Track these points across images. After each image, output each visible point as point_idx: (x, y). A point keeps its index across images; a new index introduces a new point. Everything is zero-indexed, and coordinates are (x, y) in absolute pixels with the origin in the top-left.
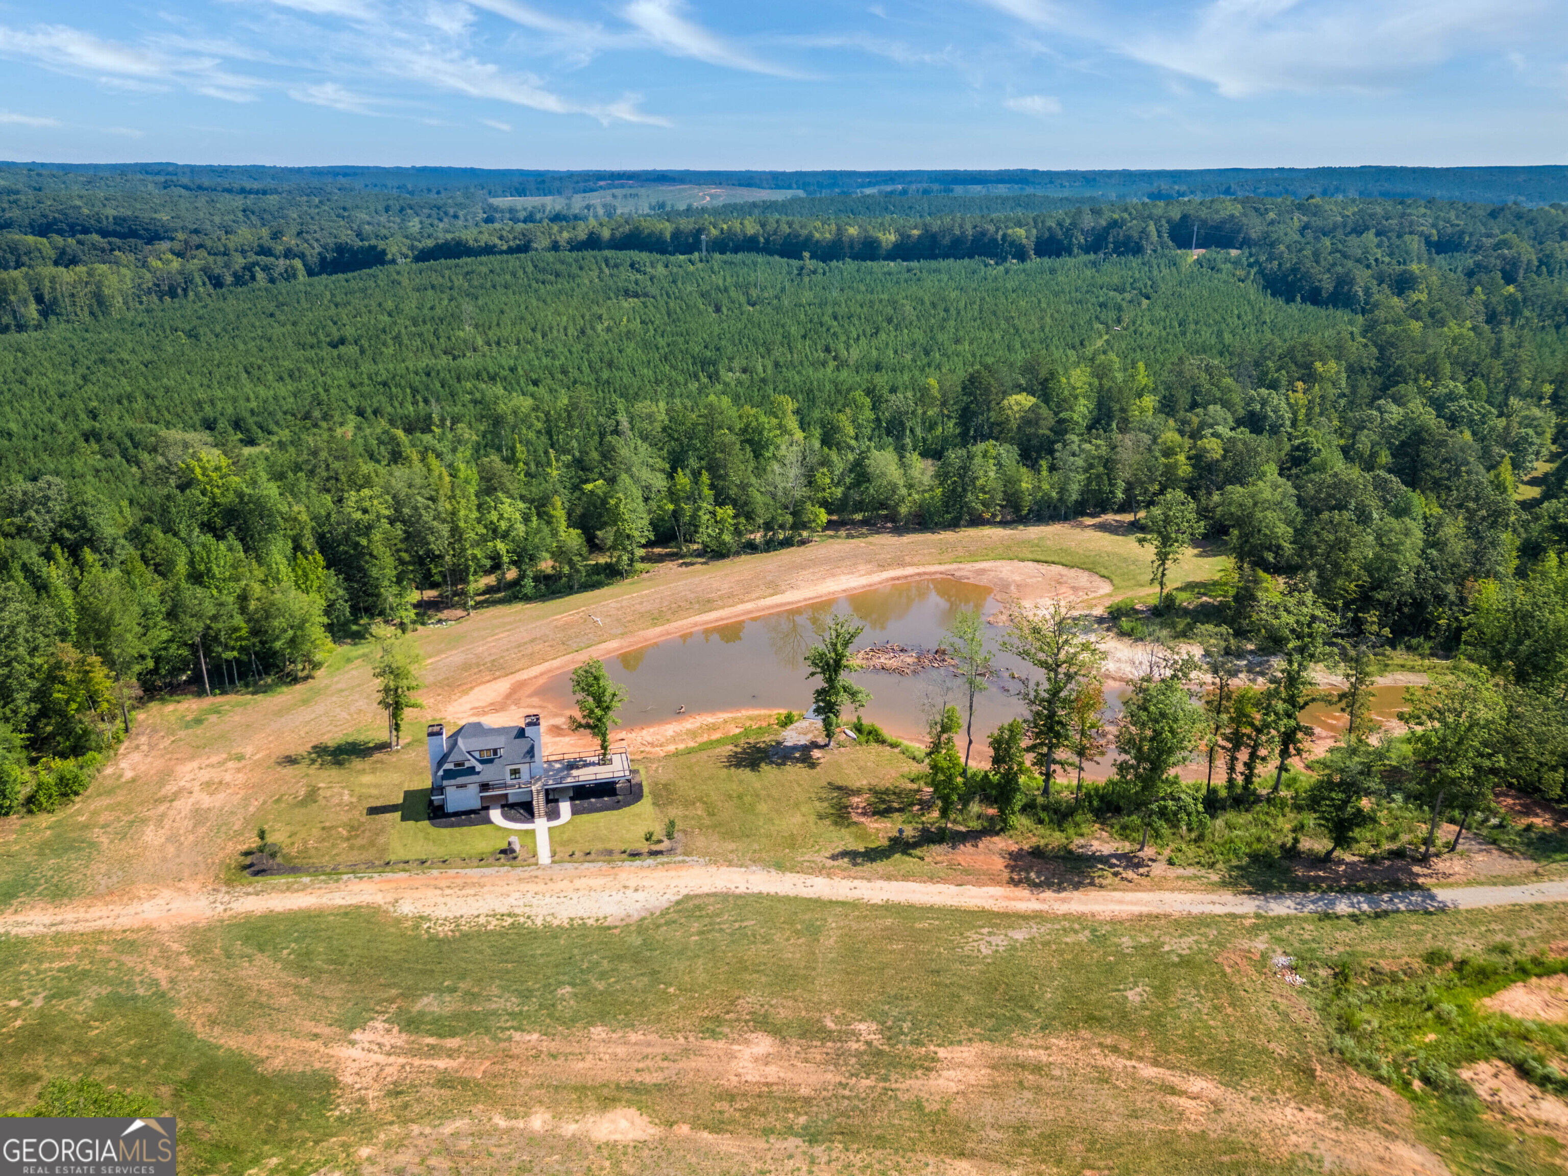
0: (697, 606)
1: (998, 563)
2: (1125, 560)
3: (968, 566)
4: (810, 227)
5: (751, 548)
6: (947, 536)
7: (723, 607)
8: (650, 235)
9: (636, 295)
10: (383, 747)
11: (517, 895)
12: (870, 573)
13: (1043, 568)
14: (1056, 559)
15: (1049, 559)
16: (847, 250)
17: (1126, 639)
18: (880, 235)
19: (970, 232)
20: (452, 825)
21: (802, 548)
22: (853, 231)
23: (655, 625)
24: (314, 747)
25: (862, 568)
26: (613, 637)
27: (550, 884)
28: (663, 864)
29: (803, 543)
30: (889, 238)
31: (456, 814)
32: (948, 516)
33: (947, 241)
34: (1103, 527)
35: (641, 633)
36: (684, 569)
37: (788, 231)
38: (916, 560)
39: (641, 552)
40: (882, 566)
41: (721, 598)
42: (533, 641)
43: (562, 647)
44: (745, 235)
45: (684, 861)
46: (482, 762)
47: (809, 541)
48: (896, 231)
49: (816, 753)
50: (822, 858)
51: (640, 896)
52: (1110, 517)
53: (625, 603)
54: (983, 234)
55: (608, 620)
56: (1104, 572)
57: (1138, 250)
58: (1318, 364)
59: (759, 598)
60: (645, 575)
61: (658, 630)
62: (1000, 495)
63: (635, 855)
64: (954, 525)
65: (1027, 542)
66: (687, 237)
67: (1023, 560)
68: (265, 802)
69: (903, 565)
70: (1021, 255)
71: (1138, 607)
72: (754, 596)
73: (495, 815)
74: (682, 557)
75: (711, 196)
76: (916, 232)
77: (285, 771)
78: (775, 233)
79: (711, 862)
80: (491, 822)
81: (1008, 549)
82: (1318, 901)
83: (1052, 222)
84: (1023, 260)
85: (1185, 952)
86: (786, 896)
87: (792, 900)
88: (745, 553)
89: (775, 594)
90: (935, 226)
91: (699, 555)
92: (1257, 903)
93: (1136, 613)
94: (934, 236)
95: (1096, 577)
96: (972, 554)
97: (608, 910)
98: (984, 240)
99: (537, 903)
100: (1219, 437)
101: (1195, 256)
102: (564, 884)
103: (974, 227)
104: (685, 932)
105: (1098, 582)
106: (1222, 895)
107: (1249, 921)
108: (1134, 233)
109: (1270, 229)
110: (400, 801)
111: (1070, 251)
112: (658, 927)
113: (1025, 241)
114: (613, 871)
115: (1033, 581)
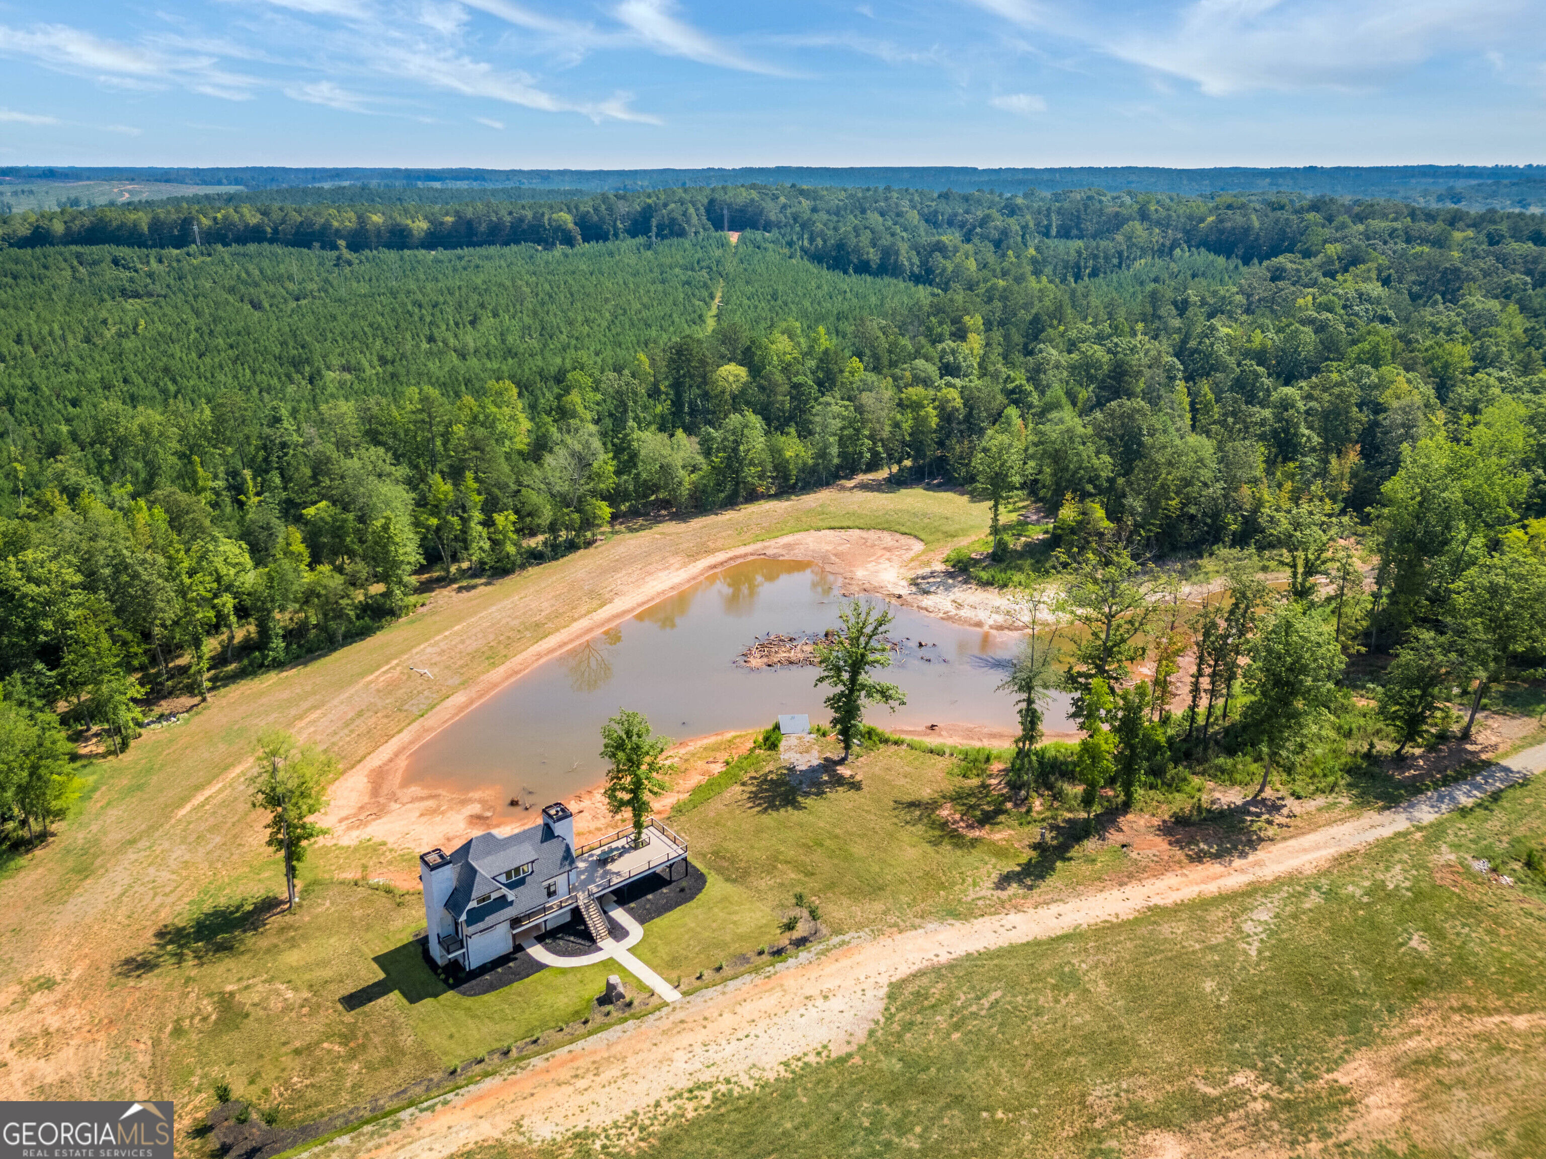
0: (528, 634)
1: (798, 536)
2: (915, 515)
3: (772, 543)
4: (325, 214)
5: (536, 557)
6: (729, 516)
7: (557, 630)
8: (120, 227)
9: (137, 295)
10: (269, 905)
11: (680, 1056)
12: (685, 565)
13: (843, 534)
14: (850, 524)
15: (845, 524)
16: (374, 240)
17: (990, 589)
18: (409, 222)
19: (508, 219)
20: (491, 987)
21: (592, 550)
22: (377, 218)
23: (494, 665)
24: (160, 934)
25: (675, 561)
26: (454, 690)
27: (710, 1025)
28: (824, 952)
29: (589, 544)
30: (420, 226)
31: (484, 969)
32: (722, 495)
33: (483, 228)
34: (864, 487)
35: (484, 677)
36: (465, 595)
37: (299, 219)
38: (719, 544)
39: (413, 580)
40: (693, 556)
41: (549, 618)
42: (360, 714)
43: (402, 715)
44: (247, 225)
45: (843, 943)
46: (511, 886)
47: (595, 541)
48: (426, 218)
49: (843, 770)
50: (986, 889)
51: (835, 1004)
52: (861, 478)
53: (443, 645)
54: (521, 220)
55: (436, 670)
56: (903, 529)
57: (682, 233)
58: (967, 318)
59: (589, 612)
60: (421, 610)
61: (501, 670)
62: (769, 467)
63: (778, 952)
64: (731, 503)
65: (809, 512)
66: (171, 228)
67: (819, 530)
68: (156, 1043)
69: (709, 552)
70: (569, 241)
71: (973, 555)
72: (583, 609)
73: (538, 952)
74: (454, 581)
75: (129, 192)
76: (449, 219)
77: (144, 983)
78: (283, 222)
79: (877, 934)
80: (541, 967)
81: (798, 519)
82: (1441, 799)
83: (586, 207)
84: (572, 246)
85: (1407, 884)
86: (1001, 949)
87: (1011, 951)
88: (531, 565)
89: (602, 606)
90: (469, 213)
91: (474, 576)
92: (1404, 816)
93: (976, 562)
94: (469, 223)
95: (898, 536)
96: (768, 530)
97: (818, 1036)
98: (525, 226)
99: (718, 1057)
100: (954, 386)
101: (734, 237)
102: (728, 1020)
103: (510, 213)
104: (937, 1031)
105: (904, 540)
106: (1371, 817)
107: (1418, 835)
108: (677, 215)
109: (789, 211)
110: (382, 975)
111: (616, 235)
112: (899, 1036)
113: (571, 226)
114: (773, 982)
115: (844, 548)
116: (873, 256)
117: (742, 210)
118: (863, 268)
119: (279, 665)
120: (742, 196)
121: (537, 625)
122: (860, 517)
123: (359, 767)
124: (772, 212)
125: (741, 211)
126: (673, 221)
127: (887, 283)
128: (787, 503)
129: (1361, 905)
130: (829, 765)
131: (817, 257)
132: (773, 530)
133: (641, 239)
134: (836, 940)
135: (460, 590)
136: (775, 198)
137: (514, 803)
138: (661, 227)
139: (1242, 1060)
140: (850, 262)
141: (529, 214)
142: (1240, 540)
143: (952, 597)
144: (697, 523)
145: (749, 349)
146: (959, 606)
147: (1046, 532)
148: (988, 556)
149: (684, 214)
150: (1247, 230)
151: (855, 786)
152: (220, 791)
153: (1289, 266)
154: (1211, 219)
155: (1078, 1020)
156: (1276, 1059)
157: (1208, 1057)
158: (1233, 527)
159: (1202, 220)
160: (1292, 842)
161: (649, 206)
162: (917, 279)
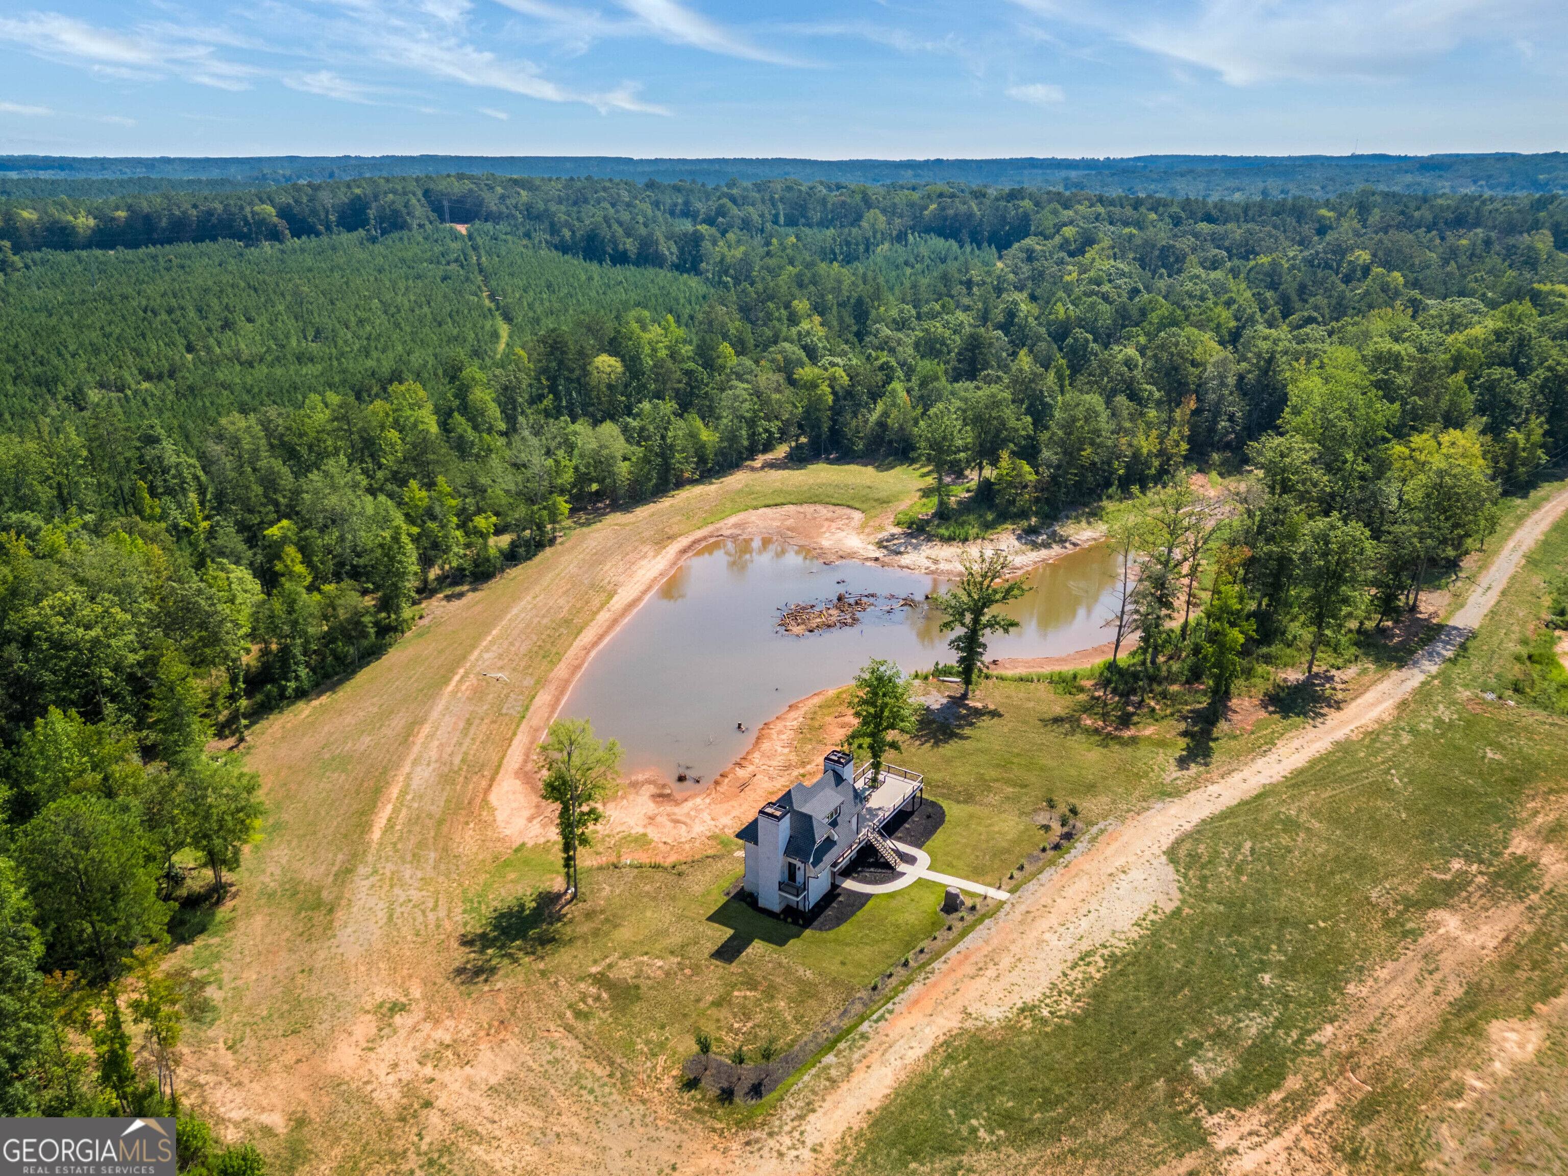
0: (564, 631)
1: (742, 516)
3: (721, 524)
5: (512, 557)
6: (668, 503)
7: (587, 623)
11: (1050, 937)
12: (657, 553)
13: (778, 509)
15: (778, 501)
17: (954, 543)
21: (558, 546)
23: (553, 663)
25: (647, 549)
26: (533, 691)
27: (1053, 910)
28: (1093, 840)
29: (551, 541)
30: (85, 223)
31: (820, 907)
32: (651, 483)
33: (164, 223)
34: (772, 465)
35: (552, 675)
36: (456, 604)
38: (676, 530)
41: (571, 614)
43: (506, 719)
45: (1102, 831)
46: (832, 827)
47: (554, 538)
49: (972, 704)
50: (1174, 771)
51: (1135, 875)
52: (763, 458)
53: (496, 650)
54: (210, 213)
57: (404, 226)
58: (796, 302)
59: (603, 605)
60: (421, 622)
61: (563, 668)
62: (692, 452)
63: (1057, 847)
64: (663, 491)
65: (738, 492)
67: (756, 508)
69: (671, 538)
70: (275, 235)
71: (922, 517)
72: (596, 602)
73: (854, 886)
74: (437, 590)
76: (122, 214)
79: (1122, 819)
80: (868, 897)
81: (733, 501)
82: (1430, 654)
83: (285, 199)
84: (281, 242)
85: (1455, 716)
86: (1222, 812)
87: (1230, 813)
88: (509, 567)
89: (611, 596)
90: (145, 207)
91: (455, 583)
92: (1416, 671)
93: (928, 522)
94: (147, 218)
95: (831, 508)
96: (712, 513)
97: (1144, 901)
98: (214, 220)
99: (1080, 931)
100: (837, 365)
101: (462, 229)
102: (1063, 905)
103: (195, 206)
104: (1228, 879)
105: (839, 511)
106: (1396, 675)
107: (1436, 682)
108: (399, 206)
109: (508, 202)
110: (730, 932)
111: (328, 229)
112: (1204, 888)
113: (275, 220)
114: (1073, 870)
115: (790, 523)
116: (630, 245)
117: (461, 200)
118: (621, 258)
119: (301, 694)
120: (458, 188)
121: (567, 622)
122: (789, 493)
123: (502, 771)
124: (491, 202)
125: (458, 201)
126: (396, 213)
127: (650, 272)
128: (713, 487)
129: (1436, 738)
130: (958, 701)
131: (563, 248)
132: (716, 512)
133: (362, 232)
134: (1094, 830)
135: (448, 598)
136: (491, 188)
137: (681, 779)
138: (381, 219)
139: (1448, 854)
140: (605, 253)
141: (219, 207)
142: (1125, 485)
143: (924, 554)
144: (642, 512)
145: (615, 338)
146: (936, 562)
147: (968, 491)
148: (934, 515)
149: (406, 205)
150: (970, 216)
151: (995, 714)
152: (396, 811)
153: (1038, 248)
154: (933, 207)
155: (1320, 850)
156: (1467, 847)
157: (1425, 855)
158: (1121, 472)
159: (926, 208)
160: (1359, 701)
161: (358, 197)
162: (679, 268)
